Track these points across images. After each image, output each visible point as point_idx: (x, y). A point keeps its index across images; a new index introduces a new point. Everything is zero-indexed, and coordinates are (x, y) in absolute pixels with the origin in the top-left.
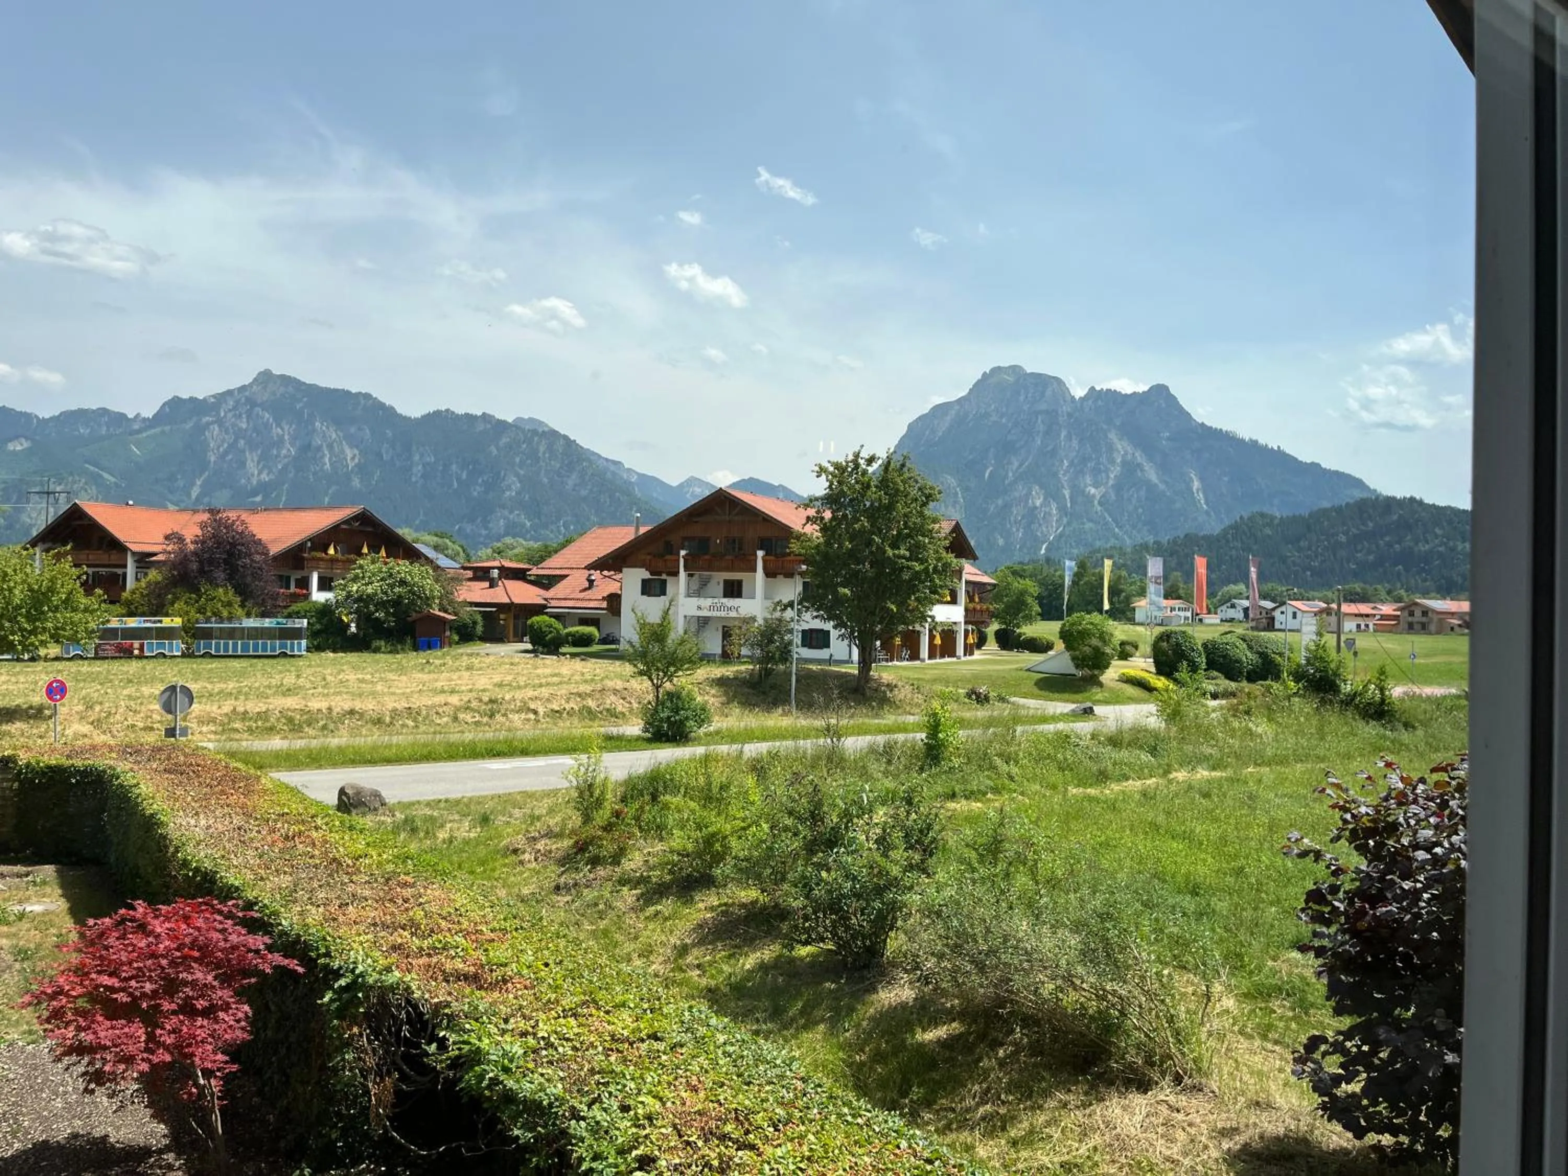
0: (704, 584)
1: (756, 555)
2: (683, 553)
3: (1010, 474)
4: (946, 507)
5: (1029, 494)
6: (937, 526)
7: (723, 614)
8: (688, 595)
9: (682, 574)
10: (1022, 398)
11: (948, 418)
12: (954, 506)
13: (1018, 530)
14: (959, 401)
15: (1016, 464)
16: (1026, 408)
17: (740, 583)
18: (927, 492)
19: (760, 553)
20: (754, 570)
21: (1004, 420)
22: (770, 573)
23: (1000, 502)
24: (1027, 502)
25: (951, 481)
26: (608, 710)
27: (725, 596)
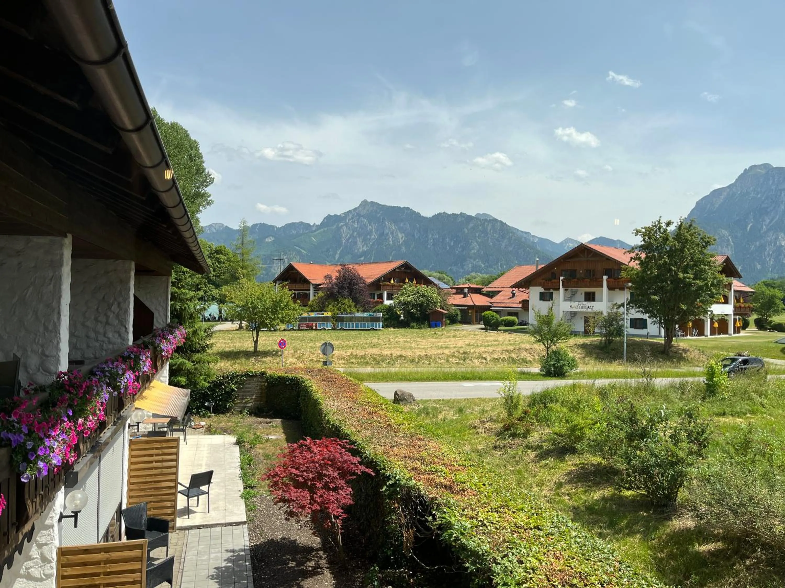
0: (574, 294)
1: (602, 278)
2: (561, 278)
3: (764, 227)
4: (722, 248)
5: (776, 239)
6: (713, 259)
7: (584, 310)
8: (565, 300)
9: (561, 289)
10: (771, 182)
11: (722, 197)
12: (727, 247)
13: (770, 260)
14: (729, 187)
15: (768, 221)
16: (773, 187)
17: (594, 293)
18: (706, 240)
19: (605, 278)
20: (602, 286)
21: (759, 196)
22: (611, 288)
23: (758, 243)
24: (775, 243)
25: (725, 232)
26: (522, 359)
27: (586, 300)
